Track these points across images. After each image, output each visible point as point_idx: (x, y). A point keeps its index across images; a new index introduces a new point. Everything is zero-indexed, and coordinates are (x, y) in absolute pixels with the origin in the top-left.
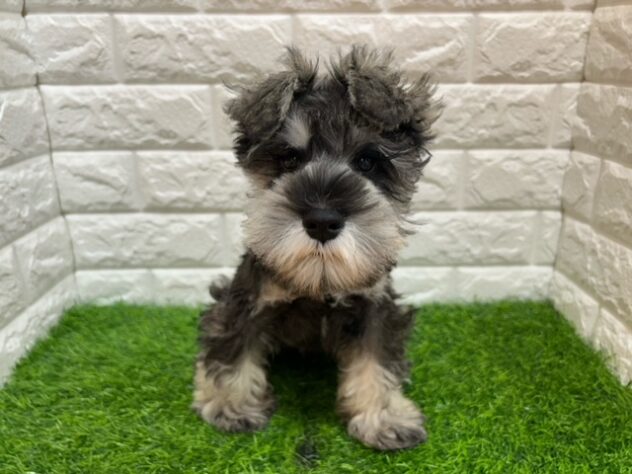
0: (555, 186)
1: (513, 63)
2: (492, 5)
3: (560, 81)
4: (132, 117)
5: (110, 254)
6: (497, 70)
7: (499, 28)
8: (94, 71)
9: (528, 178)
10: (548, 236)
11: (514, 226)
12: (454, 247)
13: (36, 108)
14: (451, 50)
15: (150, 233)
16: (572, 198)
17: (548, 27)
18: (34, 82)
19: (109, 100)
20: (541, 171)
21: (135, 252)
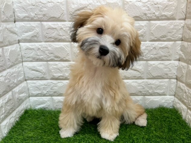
0: (174, 72)
1: (161, 36)
2: (154, 19)
3: (175, 41)
4: (47, 52)
5: (40, 92)
6: (156, 38)
7: (156, 26)
8: (36, 39)
9: (166, 69)
10: (172, 87)
11: (162, 84)
12: (144, 90)
13: (18, 50)
14: (142, 32)
15: (52, 86)
16: (179, 76)
17: (171, 25)
18: (18, 42)
19: (40, 47)
20: (170, 67)
21: (47, 92)
